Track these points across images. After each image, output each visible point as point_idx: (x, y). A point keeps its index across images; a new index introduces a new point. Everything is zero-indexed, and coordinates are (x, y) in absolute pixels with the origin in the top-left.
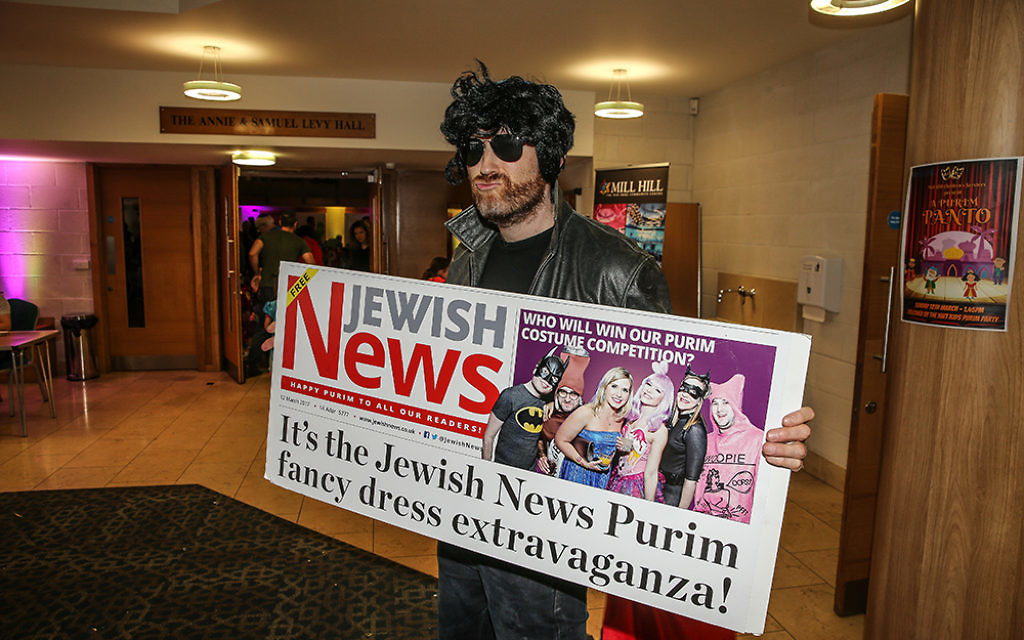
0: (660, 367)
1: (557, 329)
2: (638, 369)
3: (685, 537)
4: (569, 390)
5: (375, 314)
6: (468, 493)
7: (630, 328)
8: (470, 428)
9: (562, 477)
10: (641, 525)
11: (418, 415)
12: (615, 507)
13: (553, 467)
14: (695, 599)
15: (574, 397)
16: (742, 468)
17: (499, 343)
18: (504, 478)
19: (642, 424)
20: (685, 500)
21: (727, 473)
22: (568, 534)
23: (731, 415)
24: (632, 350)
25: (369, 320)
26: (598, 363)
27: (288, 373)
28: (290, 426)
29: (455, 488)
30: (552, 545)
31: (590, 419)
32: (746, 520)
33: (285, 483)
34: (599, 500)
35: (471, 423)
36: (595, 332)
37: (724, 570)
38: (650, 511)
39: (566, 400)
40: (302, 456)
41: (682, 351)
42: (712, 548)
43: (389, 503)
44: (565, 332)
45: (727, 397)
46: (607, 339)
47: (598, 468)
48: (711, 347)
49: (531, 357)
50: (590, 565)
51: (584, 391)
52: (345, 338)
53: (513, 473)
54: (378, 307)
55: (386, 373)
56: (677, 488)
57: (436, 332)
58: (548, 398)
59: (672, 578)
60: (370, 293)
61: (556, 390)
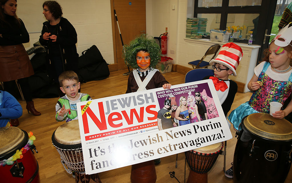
0: (190, 93)
1: (166, 93)
2: (186, 95)
3: (210, 125)
4: (174, 105)
5: (115, 106)
6: (159, 141)
7: (181, 88)
8: (153, 124)
9: (180, 125)
10: (201, 127)
11: (137, 128)
12: (194, 126)
13: (177, 124)
14: (218, 137)
15: (175, 106)
16: (213, 106)
17: (153, 101)
18: (167, 133)
19: (191, 106)
20: (206, 118)
21: (211, 108)
22: (187, 138)
23: (206, 97)
24: (183, 92)
25: (113, 109)
26: (177, 97)
27: (87, 135)
28: (92, 151)
29: (155, 142)
30: (185, 143)
31: (181, 109)
32: (218, 116)
33: (95, 171)
34: (189, 126)
35: (153, 123)
36: (174, 91)
37: (220, 128)
38: (202, 123)
39: (174, 108)
40: (100, 159)
41: (192, 89)
42: (216, 125)
43: (136, 157)
44: (168, 93)
45: (204, 94)
46: (177, 92)
47: (187, 119)
48: (197, 86)
49: (162, 101)
50: (195, 143)
51: (177, 104)
53: (168, 130)
54: (116, 104)
55: (124, 121)
56: (204, 116)
57: (135, 104)
58: (170, 109)
59: (212, 136)
60: (112, 101)
61: (171, 106)
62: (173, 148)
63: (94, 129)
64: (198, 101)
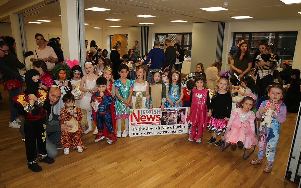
0: (176, 112)
2: (174, 113)
3: (180, 127)
7: (173, 109)
10: (176, 127)
11: (151, 123)
13: (167, 124)
14: (182, 132)
17: (160, 113)
19: (175, 118)
20: (180, 123)
21: (183, 120)
22: (169, 130)
23: (183, 115)
24: (173, 111)
25: (143, 114)
26: (171, 113)
27: (132, 123)
28: (133, 129)
29: (157, 129)
31: (170, 118)
33: (133, 136)
34: (172, 126)
37: (184, 128)
38: (177, 125)
39: (168, 117)
40: (135, 132)
41: (178, 110)
42: (182, 127)
43: (148, 134)
44: (167, 111)
45: (182, 113)
46: (171, 111)
47: (172, 123)
48: (180, 110)
49: (163, 114)
50: (172, 132)
52: (140, 117)
54: (145, 112)
55: (147, 119)
57: (152, 113)
58: (166, 117)
59: (179, 131)
60: (143, 111)
61: (167, 116)
62: (163, 132)
63: (134, 120)
64: (179, 116)
